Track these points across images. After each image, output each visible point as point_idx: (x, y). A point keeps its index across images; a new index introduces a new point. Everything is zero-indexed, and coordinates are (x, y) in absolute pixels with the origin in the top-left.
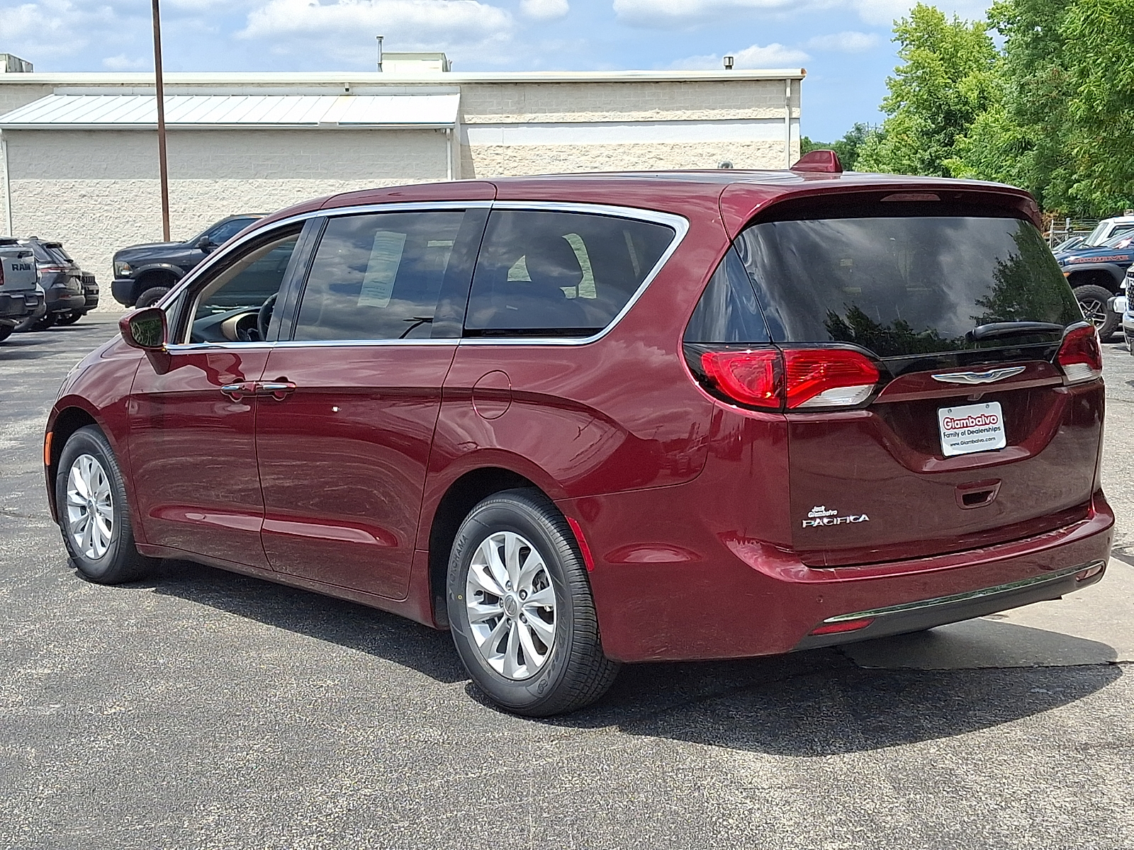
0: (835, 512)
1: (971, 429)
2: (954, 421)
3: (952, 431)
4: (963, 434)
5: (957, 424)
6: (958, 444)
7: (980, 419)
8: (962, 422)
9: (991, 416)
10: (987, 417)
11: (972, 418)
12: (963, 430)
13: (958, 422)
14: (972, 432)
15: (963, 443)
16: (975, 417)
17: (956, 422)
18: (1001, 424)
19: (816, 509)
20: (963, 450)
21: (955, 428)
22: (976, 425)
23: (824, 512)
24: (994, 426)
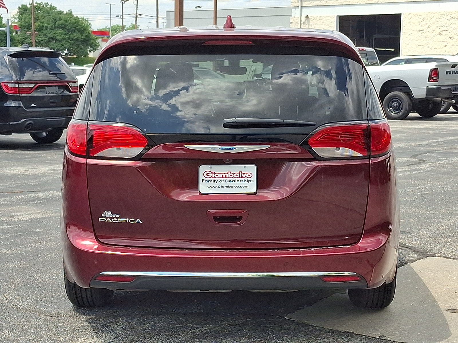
0: (118, 216)
1: (229, 179)
2: (215, 174)
3: (211, 179)
5: (217, 176)
6: (216, 187)
7: (238, 174)
8: (221, 175)
9: (247, 173)
10: (244, 174)
11: (231, 173)
12: (221, 179)
13: (218, 174)
15: (219, 187)
16: (234, 173)
18: (254, 178)
19: (106, 212)
21: (215, 177)
22: (234, 177)
23: (111, 215)
24: (249, 179)
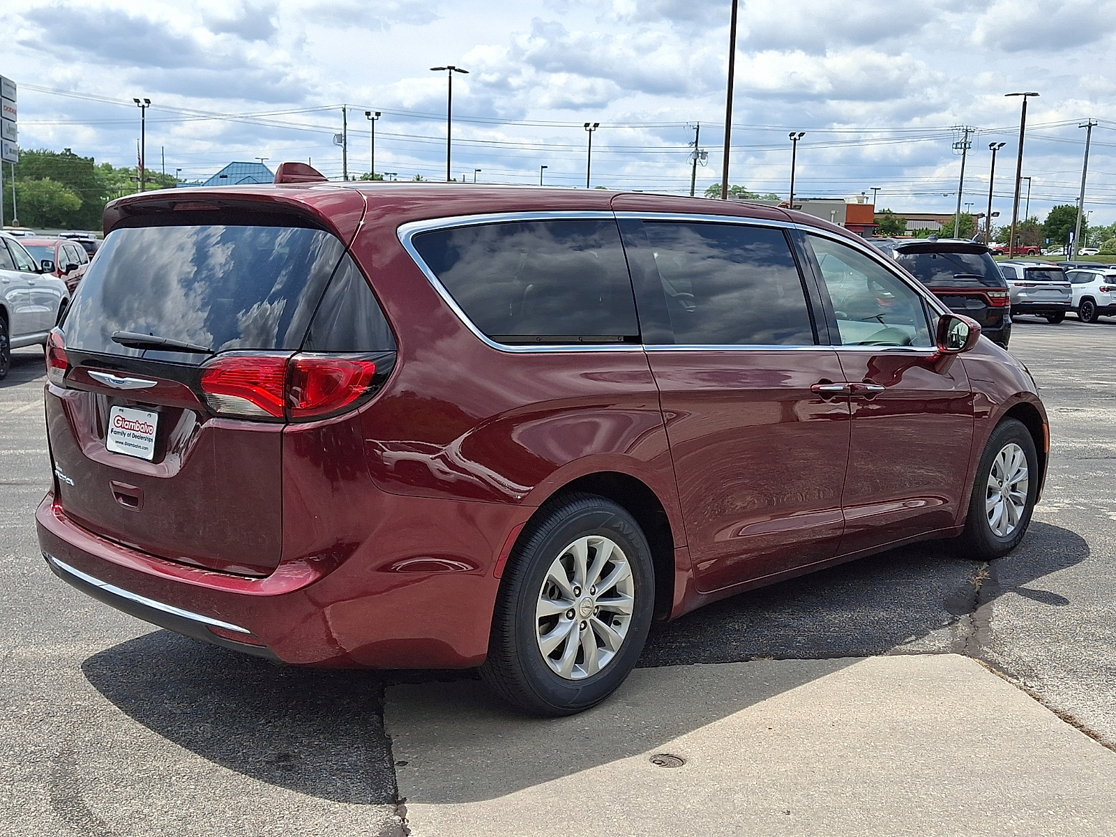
1: (135, 433)
2: (124, 421)
3: (120, 430)
4: (129, 435)
5: (126, 425)
6: (122, 443)
8: (130, 424)
9: (150, 426)
10: (147, 426)
12: (129, 432)
13: (128, 423)
14: (135, 436)
15: (126, 444)
17: (126, 422)
18: (153, 437)
20: (124, 450)
21: (123, 428)
22: (139, 430)
24: (150, 436)
